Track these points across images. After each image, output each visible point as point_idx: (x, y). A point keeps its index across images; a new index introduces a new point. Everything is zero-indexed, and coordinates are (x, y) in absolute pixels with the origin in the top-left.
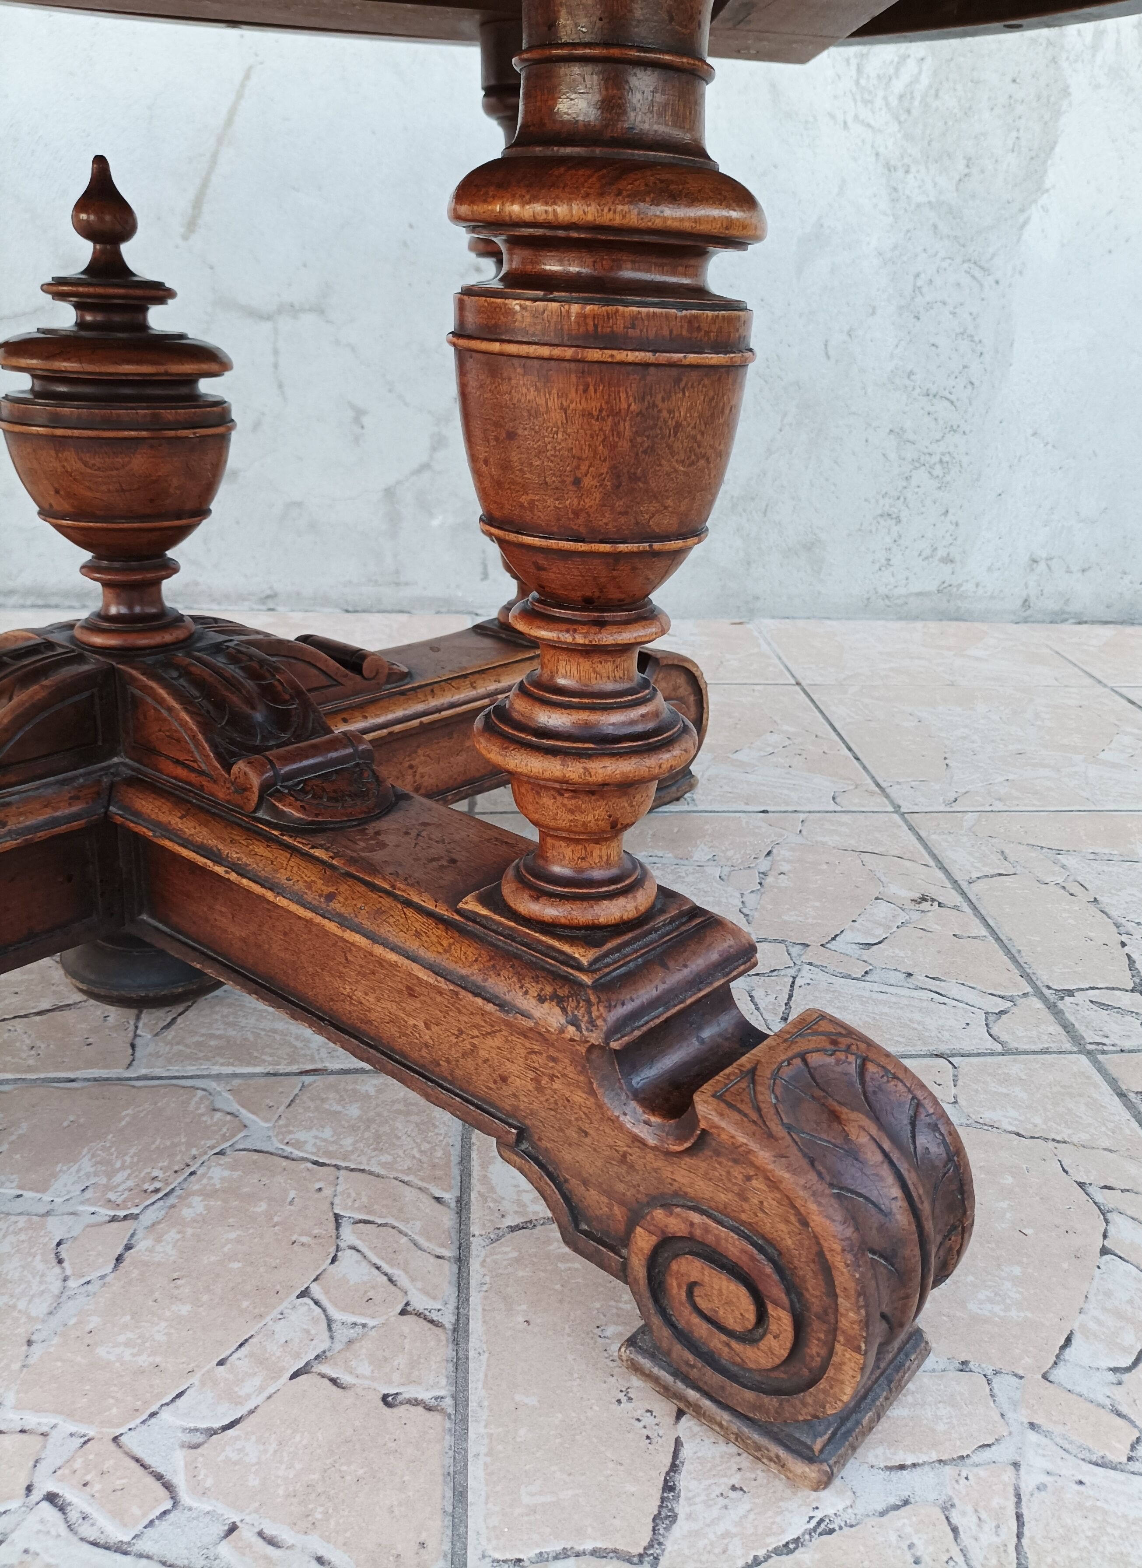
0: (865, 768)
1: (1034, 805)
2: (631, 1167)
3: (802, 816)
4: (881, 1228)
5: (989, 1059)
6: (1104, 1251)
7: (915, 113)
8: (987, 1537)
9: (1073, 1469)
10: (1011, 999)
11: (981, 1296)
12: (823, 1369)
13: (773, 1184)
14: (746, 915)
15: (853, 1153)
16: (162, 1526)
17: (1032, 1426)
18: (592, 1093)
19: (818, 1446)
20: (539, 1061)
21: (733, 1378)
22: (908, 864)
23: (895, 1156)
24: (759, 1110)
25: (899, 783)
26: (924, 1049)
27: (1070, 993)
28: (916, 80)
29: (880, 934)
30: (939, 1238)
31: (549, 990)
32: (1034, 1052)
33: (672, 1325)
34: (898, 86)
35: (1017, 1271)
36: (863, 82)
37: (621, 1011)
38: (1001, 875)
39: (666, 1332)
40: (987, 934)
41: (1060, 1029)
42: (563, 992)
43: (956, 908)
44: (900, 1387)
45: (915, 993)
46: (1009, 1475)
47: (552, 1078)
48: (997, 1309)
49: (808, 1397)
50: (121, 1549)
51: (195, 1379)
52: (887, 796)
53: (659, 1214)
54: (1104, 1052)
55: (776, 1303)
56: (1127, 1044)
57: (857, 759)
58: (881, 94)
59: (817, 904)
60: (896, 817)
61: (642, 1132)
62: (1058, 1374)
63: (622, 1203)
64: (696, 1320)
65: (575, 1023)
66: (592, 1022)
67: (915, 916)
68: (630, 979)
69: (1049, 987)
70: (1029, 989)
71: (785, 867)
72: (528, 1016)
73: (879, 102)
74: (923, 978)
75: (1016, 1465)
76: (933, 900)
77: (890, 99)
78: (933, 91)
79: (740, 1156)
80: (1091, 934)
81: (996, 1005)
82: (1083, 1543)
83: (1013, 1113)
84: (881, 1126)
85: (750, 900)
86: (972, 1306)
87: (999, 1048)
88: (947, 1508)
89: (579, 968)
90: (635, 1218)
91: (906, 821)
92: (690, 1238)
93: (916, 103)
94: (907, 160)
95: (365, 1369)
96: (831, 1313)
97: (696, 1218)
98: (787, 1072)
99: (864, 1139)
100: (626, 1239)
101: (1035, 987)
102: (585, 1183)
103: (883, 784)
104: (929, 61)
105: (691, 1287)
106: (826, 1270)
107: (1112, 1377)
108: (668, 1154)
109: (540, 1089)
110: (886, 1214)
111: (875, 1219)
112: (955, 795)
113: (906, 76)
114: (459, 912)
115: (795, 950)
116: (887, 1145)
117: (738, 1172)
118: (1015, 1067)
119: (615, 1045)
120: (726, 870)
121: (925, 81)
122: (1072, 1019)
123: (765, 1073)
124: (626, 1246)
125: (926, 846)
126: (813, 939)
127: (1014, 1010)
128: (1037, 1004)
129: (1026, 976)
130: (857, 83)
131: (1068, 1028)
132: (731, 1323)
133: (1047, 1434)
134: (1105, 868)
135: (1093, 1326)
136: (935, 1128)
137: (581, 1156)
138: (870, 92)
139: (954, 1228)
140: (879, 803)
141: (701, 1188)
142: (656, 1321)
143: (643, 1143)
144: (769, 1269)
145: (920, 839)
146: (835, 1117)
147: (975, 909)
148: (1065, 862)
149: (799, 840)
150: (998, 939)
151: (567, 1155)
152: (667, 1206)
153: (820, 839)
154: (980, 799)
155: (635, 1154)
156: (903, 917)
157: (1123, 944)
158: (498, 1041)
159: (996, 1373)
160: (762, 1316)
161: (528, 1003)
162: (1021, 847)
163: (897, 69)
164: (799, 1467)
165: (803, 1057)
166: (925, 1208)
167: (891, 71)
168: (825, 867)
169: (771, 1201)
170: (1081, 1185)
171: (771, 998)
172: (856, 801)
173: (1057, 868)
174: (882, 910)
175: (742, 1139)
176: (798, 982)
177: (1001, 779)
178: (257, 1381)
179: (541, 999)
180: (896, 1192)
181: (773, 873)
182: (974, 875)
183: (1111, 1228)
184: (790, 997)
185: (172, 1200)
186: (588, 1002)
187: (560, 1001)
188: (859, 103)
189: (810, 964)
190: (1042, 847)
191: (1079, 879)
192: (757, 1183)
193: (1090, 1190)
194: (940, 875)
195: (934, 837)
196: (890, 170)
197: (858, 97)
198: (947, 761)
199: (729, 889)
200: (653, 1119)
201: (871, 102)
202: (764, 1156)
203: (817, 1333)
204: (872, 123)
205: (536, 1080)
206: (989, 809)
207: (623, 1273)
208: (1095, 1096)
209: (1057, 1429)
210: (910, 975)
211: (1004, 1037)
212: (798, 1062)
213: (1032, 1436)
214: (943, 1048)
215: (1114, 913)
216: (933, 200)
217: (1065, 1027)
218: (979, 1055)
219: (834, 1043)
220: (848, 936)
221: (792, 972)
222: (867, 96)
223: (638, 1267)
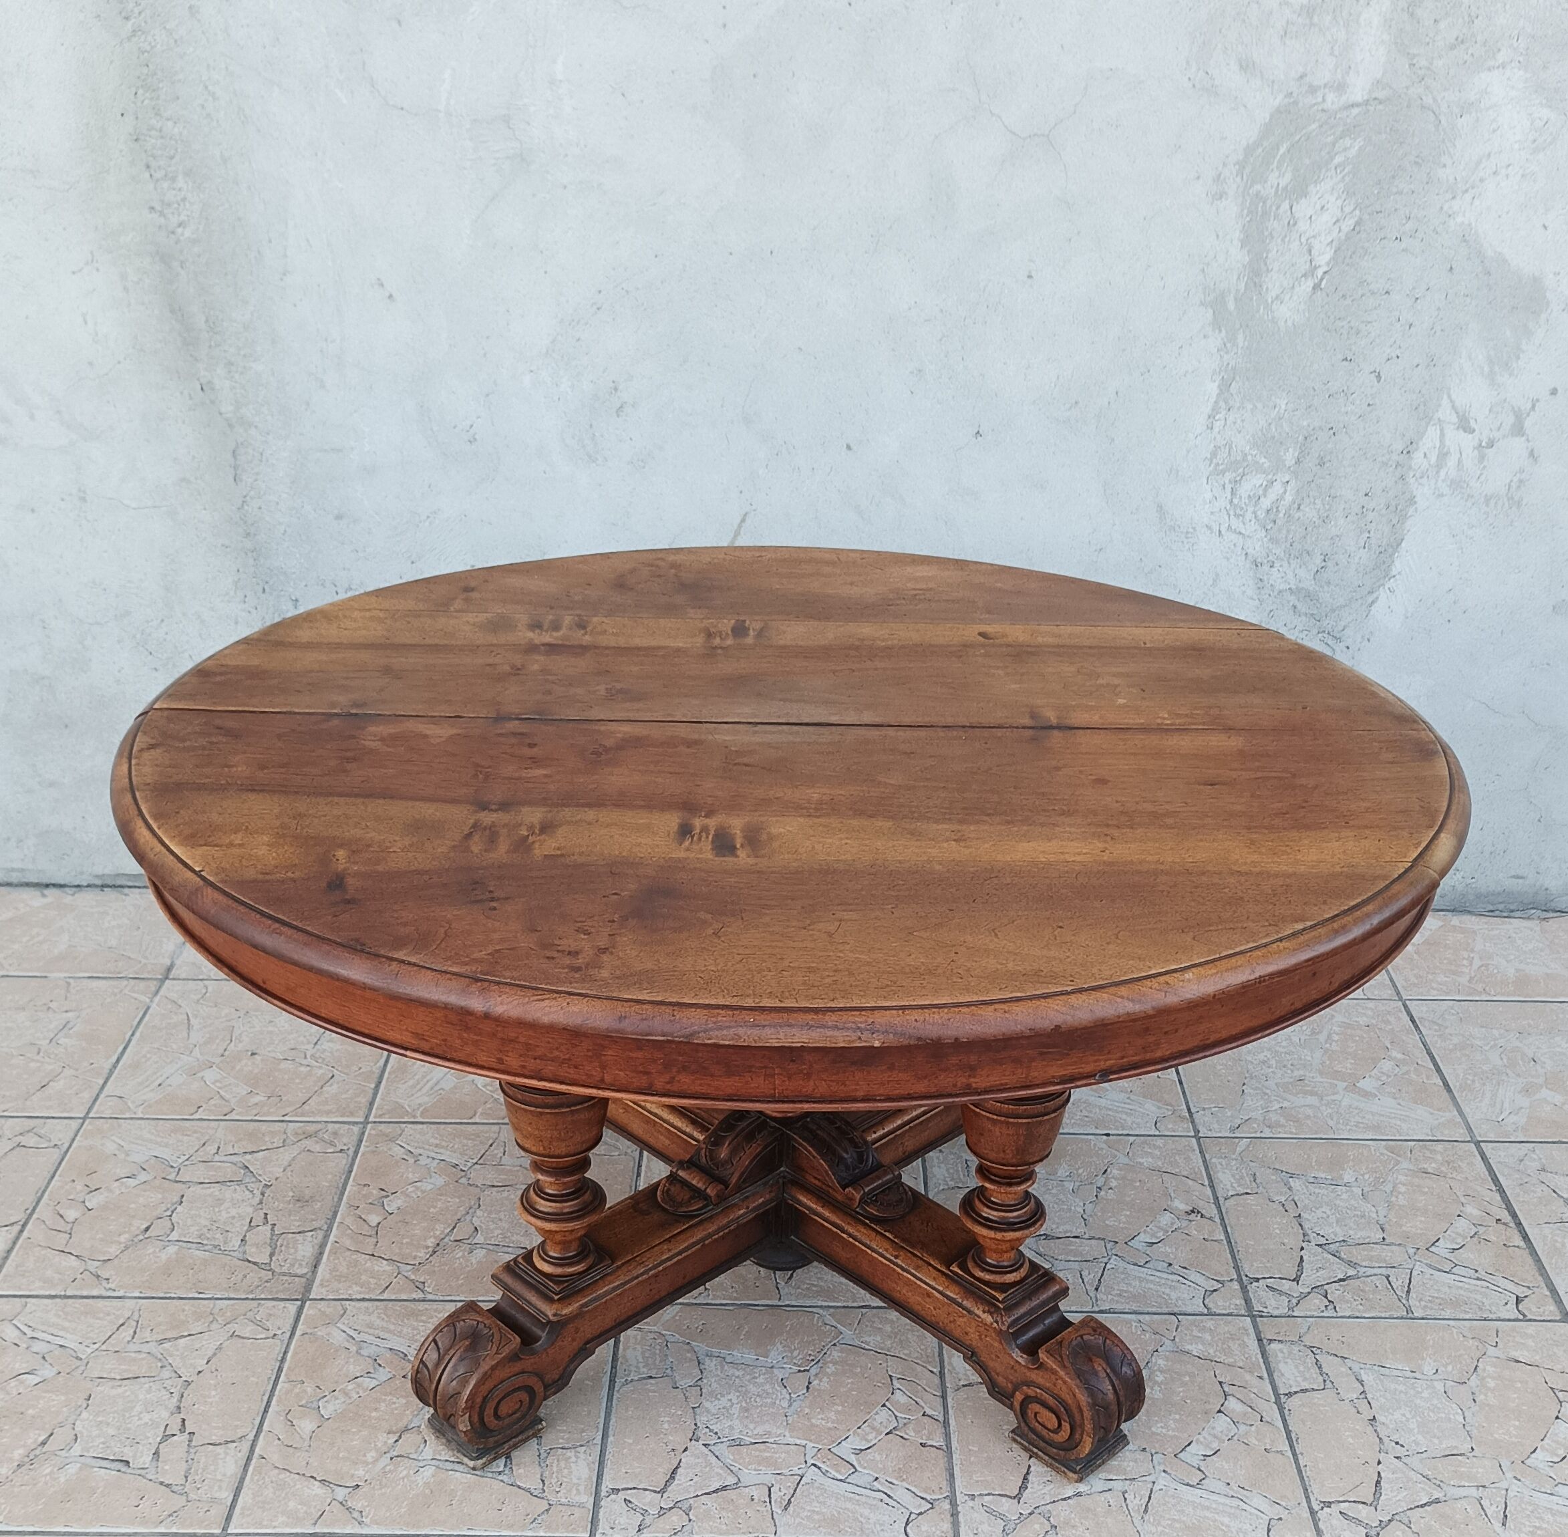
0: (1184, 1093)
1: (1291, 1133)
2: (1016, 1371)
3: (1132, 1139)
4: (1102, 1399)
5: (1198, 1317)
6: (1219, 1411)
7: (1279, 522)
8: (1137, 1501)
9: (1174, 1485)
10: (1222, 1283)
11: (1159, 1425)
12: (1080, 1443)
13: (1065, 1382)
14: (1085, 1220)
15: (1096, 1373)
16: (853, 1476)
17: (1164, 1471)
18: (1001, 1343)
19: (1078, 1468)
20: (982, 1329)
21: (1051, 1445)
22: (1190, 1182)
23: (1111, 1375)
24: (1061, 1357)
25: (1204, 1109)
26: (1165, 1310)
27: (1257, 1280)
28: (1282, 498)
29: (1160, 1235)
30: (1129, 1403)
31: (987, 1308)
32: (1224, 1315)
33: (1027, 1425)
34: (1266, 503)
35: (1177, 1417)
36: (1236, 501)
37: (1013, 1318)
38: (1247, 1193)
39: (1026, 1429)
40: (1223, 1237)
41: (1243, 1302)
42: (992, 1310)
43: (1211, 1219)
44: (1114, 1455)
45: (1170, 1277)
46: (1150, 1485)
47: (986, 1336)
48: (1164, 1431)
49: (1074, 1451)
50: (841, 1480)
51: (851, 1433)
52: (1193, 1122)
53: (1025, 1388)
54: (1261, 1316)
55: (1065, 1421)
56: (1276, 1313)
57: (1181, 1083)
58: (1251, 509)
59: (1128, 1213)
60: (1194, 1140)
61: (1020, 1360)
62: (1181, 1456)
63: (1011, 1382)
64: (1037, 1424)
65: (996, 1322)
66: (1003, 1322)
67: (1185, 1223)
68: (1017, 1305)
69: (1247, 1276)
70: (1235, 1277)
71: (1114, 1183)
72: (979, 1317)
73: (1249, 515)
74: (1177, 1267)
75: (1154, 1483)
76: (1199, 1212)
77: (1259, 513)
78: (1296, 506)
79: (1054, 1372)
80: (1286, 1241)
81: (1213, 1286)
82: (1170, 1505)
83: (1200, 1347)
84: (1108, 1364)
85: (1089, 1207)
86: (1153, 1429)
87: (1206, 1311)
88: (1124, 1493)
89: (998, 1300)
90: (1016, 1388)
91: (1199, 1145)
92: (1036, 1397)
93: (1281, 515)
94: (1271, 558)
95: (912, 1434)
96: (1082, 1425)
97: (1038, 1391)
98: (1074, 1343)
99: (1100, 1369)
100: (1013, 1395)
101: (1239, 1275)
102: (998, 1374)
103: (1193, 1110)
104: (1293, 483)
105: (1036, 1414)
106: (1081, 1411)
107: (1202, 1458)
108: (1029, 1368)
109: (981, 1339)
110: (1107, 1394)
111: (1101, 1396)
112: (1239, 1122)
113: (1272, 495)
114: (951, 1271)
115: (1109, 1246)
116: (1108, 1371)
117: (1053, 1376)
118: (1209, 1323)
119: (1011, 1331)
120: (1077, 1184)
121: (1289, 498)
122: (1251, 1296)
123: (1066, 1343)
124: (1013, 1397)
125: (1207, 1168)
126: (1121, 1238)
127: (1222, 1289)
128: (1236, 1286)
129: (1237, 1268)
130: (1231, 502)
131: (1247, 1301)
132: (1049, 1427)
133: (1169, 1474)
134: (1317, 1191)
135: (1202, 1439)
136: (1130, 1364)
137: (996, 1365)
138: (1242, 509)
139: (1136, 1400)
140: (1185, 1128)
141: (1040, 1381)
142: (1023, 1424)
143: (1020, 1363)
144: (1062, 1409)
145: (1205, 1161)
146: (1091, 1360)
147: (1222, 1219)
148: (1292, 1184)
149: (1126, 1160)
150: (1229, 1242)
151: (991, 1364)
152: (1028, 1386)
153: (1140, 1160)
154: (1255, 1125)
155: (1017, 1367)
156: (1177, 1224)
157: (1302, 1249)
158: (965, 1319)
159: (1156, 1453)
160: (1060, 1425)
161: (979, 1313)
162: (1268, 1171)
163: (1265, 490)
164: (1071, 1474)
165: (1081, 1336)
166: (1121, 1393)
167: (1261, 492)
168: (1138, 1184)
169: (1064, 1388)
170: (1220, 1383)
171: (1091, 1276)
172: (1170, 1126)
173: (1285, 1189)
174: (1166, 1219)
175: (1054, 1367)
176: (1108, 1266)
177: (1277, 1106)
178: (874, 1435)
179: (984, 1312)
180: (1110, 1387)
181: (1106, 1188)
182: (1230, 1193)
183: (1226, 1403)
184: (1102, 1275)
185: (820, 1364)
186: (1002, 1316)
187: (991, 1314)
188: (1232, 517)
189: (1116, 1255)
190: (1282, 1171)
191: (1296, 1199)
192: (1060, 1381)
193: (1224, 1385)
194: (1209, 1192)
195: (1214, 1160)
196: (1257, 566)
197: (1232, 513)
198: (1244, 1087)
199: (1077, 1200)
200: (1025, 1356)
201: (1243, 516)
202: (1062, 1373)
203: (1079, 1431)
204: (1243, 531)
205: (980, 1336)
206: (1258, 1135)
207: (1011, 1407)
208: (1246, 1340)
209: (1173, 1473)
210: (1170, 1265)
211: (1211, 1305)
212: (1079, 1338)
213: (1163, 1474)
214: (1176, 1310)
215: (1306, 1226)
216: (1294, 587)
217: (1246, 1301)
218: (1194, 1315)
219: (1095, 1331)
220: (1142, 1237)
221: (1105, 1260)
222: (1238, 511)
223: (1017, 1406)
